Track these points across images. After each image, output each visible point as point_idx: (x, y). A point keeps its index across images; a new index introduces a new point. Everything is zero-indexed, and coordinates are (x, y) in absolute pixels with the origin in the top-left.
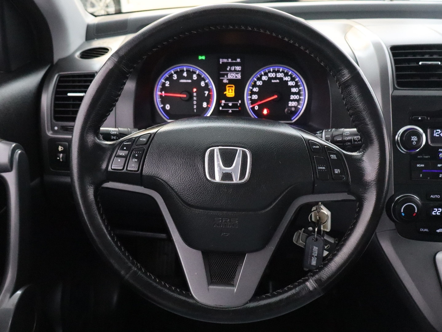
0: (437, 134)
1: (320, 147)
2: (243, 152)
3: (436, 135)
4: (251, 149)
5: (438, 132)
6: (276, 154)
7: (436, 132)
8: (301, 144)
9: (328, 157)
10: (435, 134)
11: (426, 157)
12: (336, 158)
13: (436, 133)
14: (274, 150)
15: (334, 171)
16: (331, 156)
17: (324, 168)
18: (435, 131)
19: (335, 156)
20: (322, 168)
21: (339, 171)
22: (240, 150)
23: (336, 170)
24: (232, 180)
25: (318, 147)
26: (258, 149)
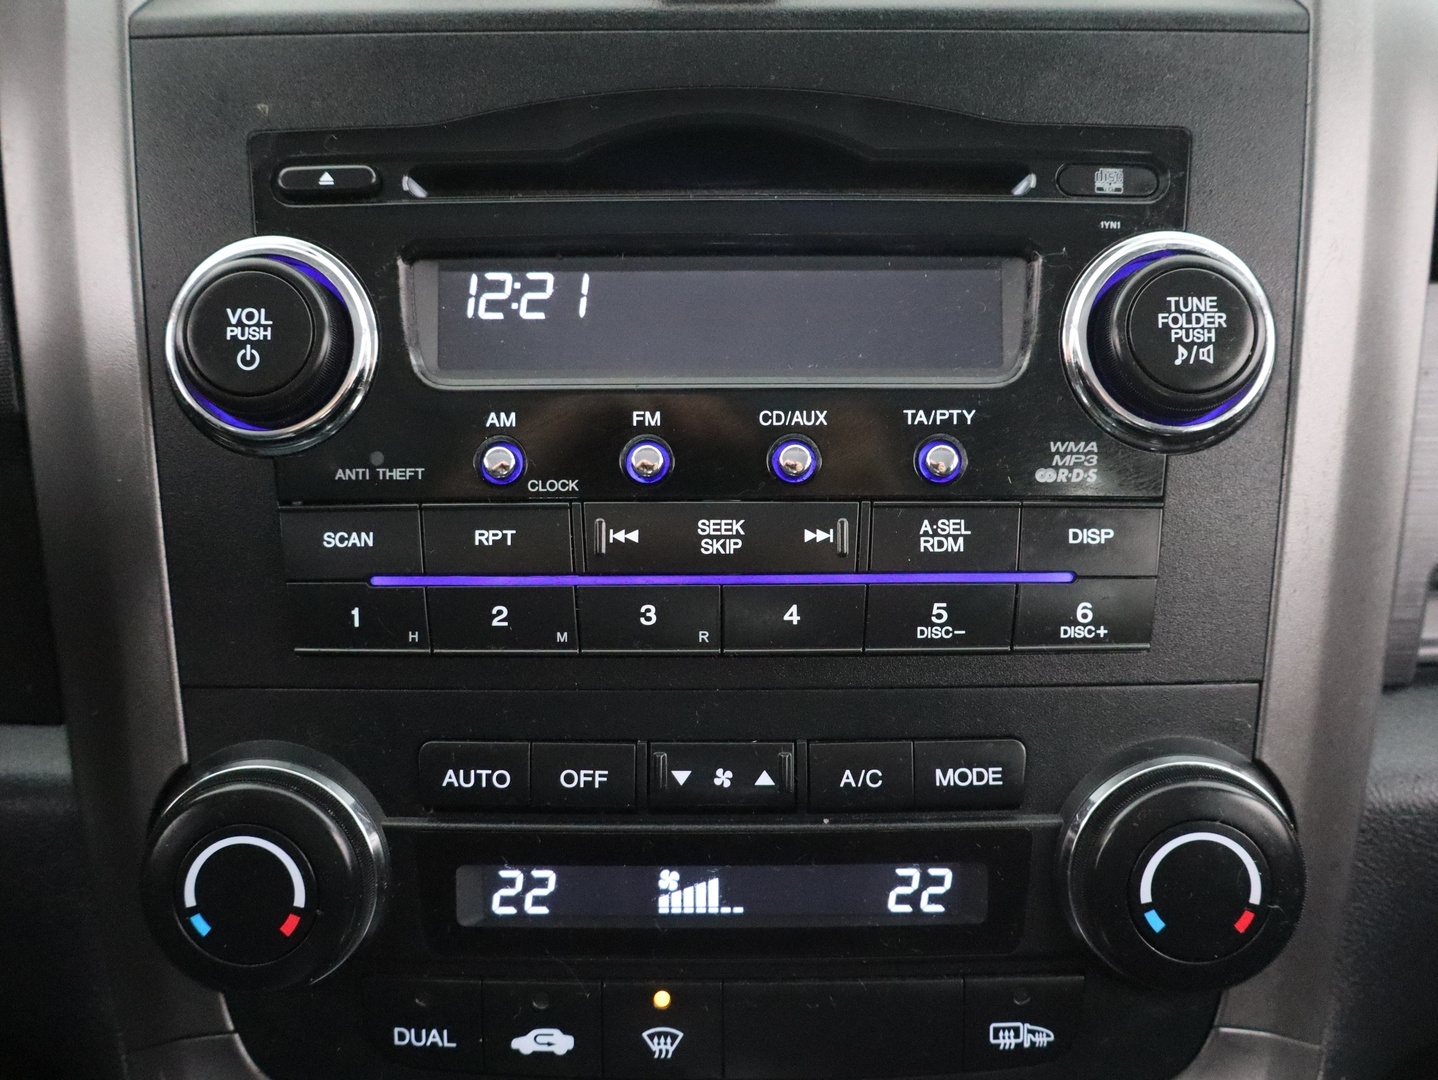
0: (492, 306)
3: (479, 308)
5: (499, 286)
7: (485, 286)
10: (471, 302)
11: (397, 474)
13: (478, 297)
18: (474, 279)
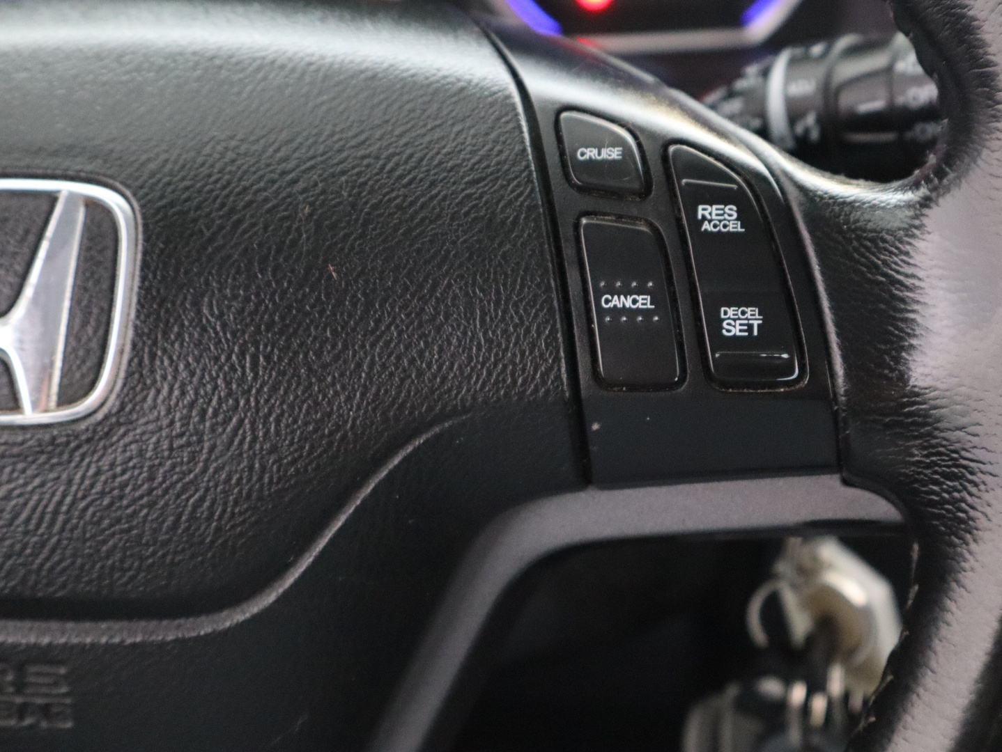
1: (627, 151)
2: (96, 209)
4: (141, 187)
6: (311, 215)
8: (496, 142)
9: (679, 220)
12: (734, 226)
14: (301, 185)
15: (716, 323)
16: (702, 211)
17: (644, 302)
19: (731, 211)
20: (629, 304)
21: (753, 317)
22: (72, 197)
23: (731, 312)
24: (14, 404)
25: (613, 154)
26: (187, 188)
